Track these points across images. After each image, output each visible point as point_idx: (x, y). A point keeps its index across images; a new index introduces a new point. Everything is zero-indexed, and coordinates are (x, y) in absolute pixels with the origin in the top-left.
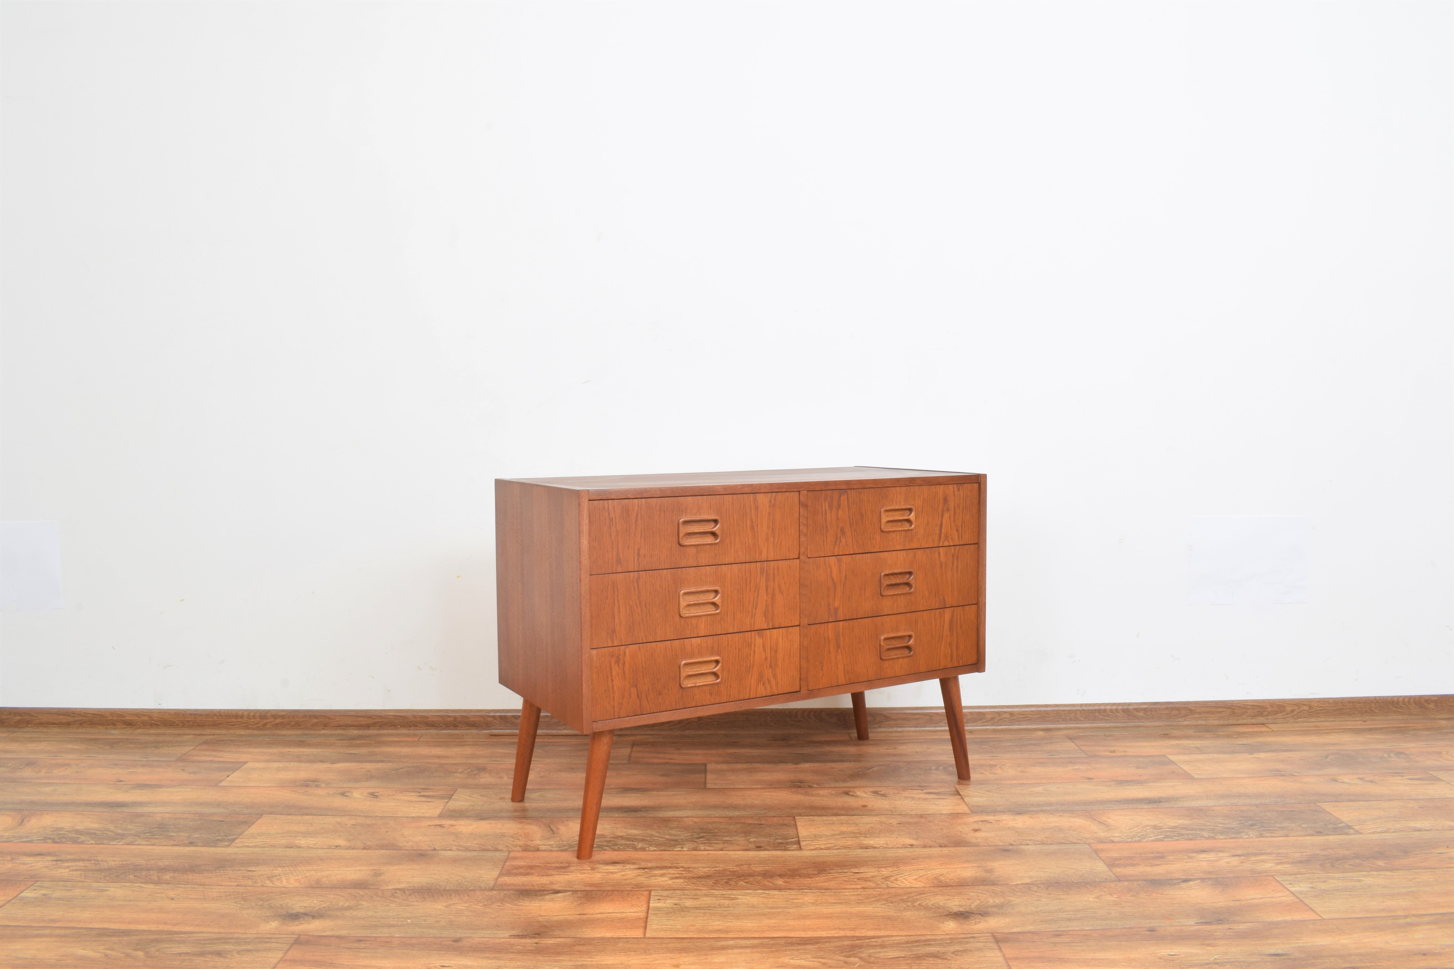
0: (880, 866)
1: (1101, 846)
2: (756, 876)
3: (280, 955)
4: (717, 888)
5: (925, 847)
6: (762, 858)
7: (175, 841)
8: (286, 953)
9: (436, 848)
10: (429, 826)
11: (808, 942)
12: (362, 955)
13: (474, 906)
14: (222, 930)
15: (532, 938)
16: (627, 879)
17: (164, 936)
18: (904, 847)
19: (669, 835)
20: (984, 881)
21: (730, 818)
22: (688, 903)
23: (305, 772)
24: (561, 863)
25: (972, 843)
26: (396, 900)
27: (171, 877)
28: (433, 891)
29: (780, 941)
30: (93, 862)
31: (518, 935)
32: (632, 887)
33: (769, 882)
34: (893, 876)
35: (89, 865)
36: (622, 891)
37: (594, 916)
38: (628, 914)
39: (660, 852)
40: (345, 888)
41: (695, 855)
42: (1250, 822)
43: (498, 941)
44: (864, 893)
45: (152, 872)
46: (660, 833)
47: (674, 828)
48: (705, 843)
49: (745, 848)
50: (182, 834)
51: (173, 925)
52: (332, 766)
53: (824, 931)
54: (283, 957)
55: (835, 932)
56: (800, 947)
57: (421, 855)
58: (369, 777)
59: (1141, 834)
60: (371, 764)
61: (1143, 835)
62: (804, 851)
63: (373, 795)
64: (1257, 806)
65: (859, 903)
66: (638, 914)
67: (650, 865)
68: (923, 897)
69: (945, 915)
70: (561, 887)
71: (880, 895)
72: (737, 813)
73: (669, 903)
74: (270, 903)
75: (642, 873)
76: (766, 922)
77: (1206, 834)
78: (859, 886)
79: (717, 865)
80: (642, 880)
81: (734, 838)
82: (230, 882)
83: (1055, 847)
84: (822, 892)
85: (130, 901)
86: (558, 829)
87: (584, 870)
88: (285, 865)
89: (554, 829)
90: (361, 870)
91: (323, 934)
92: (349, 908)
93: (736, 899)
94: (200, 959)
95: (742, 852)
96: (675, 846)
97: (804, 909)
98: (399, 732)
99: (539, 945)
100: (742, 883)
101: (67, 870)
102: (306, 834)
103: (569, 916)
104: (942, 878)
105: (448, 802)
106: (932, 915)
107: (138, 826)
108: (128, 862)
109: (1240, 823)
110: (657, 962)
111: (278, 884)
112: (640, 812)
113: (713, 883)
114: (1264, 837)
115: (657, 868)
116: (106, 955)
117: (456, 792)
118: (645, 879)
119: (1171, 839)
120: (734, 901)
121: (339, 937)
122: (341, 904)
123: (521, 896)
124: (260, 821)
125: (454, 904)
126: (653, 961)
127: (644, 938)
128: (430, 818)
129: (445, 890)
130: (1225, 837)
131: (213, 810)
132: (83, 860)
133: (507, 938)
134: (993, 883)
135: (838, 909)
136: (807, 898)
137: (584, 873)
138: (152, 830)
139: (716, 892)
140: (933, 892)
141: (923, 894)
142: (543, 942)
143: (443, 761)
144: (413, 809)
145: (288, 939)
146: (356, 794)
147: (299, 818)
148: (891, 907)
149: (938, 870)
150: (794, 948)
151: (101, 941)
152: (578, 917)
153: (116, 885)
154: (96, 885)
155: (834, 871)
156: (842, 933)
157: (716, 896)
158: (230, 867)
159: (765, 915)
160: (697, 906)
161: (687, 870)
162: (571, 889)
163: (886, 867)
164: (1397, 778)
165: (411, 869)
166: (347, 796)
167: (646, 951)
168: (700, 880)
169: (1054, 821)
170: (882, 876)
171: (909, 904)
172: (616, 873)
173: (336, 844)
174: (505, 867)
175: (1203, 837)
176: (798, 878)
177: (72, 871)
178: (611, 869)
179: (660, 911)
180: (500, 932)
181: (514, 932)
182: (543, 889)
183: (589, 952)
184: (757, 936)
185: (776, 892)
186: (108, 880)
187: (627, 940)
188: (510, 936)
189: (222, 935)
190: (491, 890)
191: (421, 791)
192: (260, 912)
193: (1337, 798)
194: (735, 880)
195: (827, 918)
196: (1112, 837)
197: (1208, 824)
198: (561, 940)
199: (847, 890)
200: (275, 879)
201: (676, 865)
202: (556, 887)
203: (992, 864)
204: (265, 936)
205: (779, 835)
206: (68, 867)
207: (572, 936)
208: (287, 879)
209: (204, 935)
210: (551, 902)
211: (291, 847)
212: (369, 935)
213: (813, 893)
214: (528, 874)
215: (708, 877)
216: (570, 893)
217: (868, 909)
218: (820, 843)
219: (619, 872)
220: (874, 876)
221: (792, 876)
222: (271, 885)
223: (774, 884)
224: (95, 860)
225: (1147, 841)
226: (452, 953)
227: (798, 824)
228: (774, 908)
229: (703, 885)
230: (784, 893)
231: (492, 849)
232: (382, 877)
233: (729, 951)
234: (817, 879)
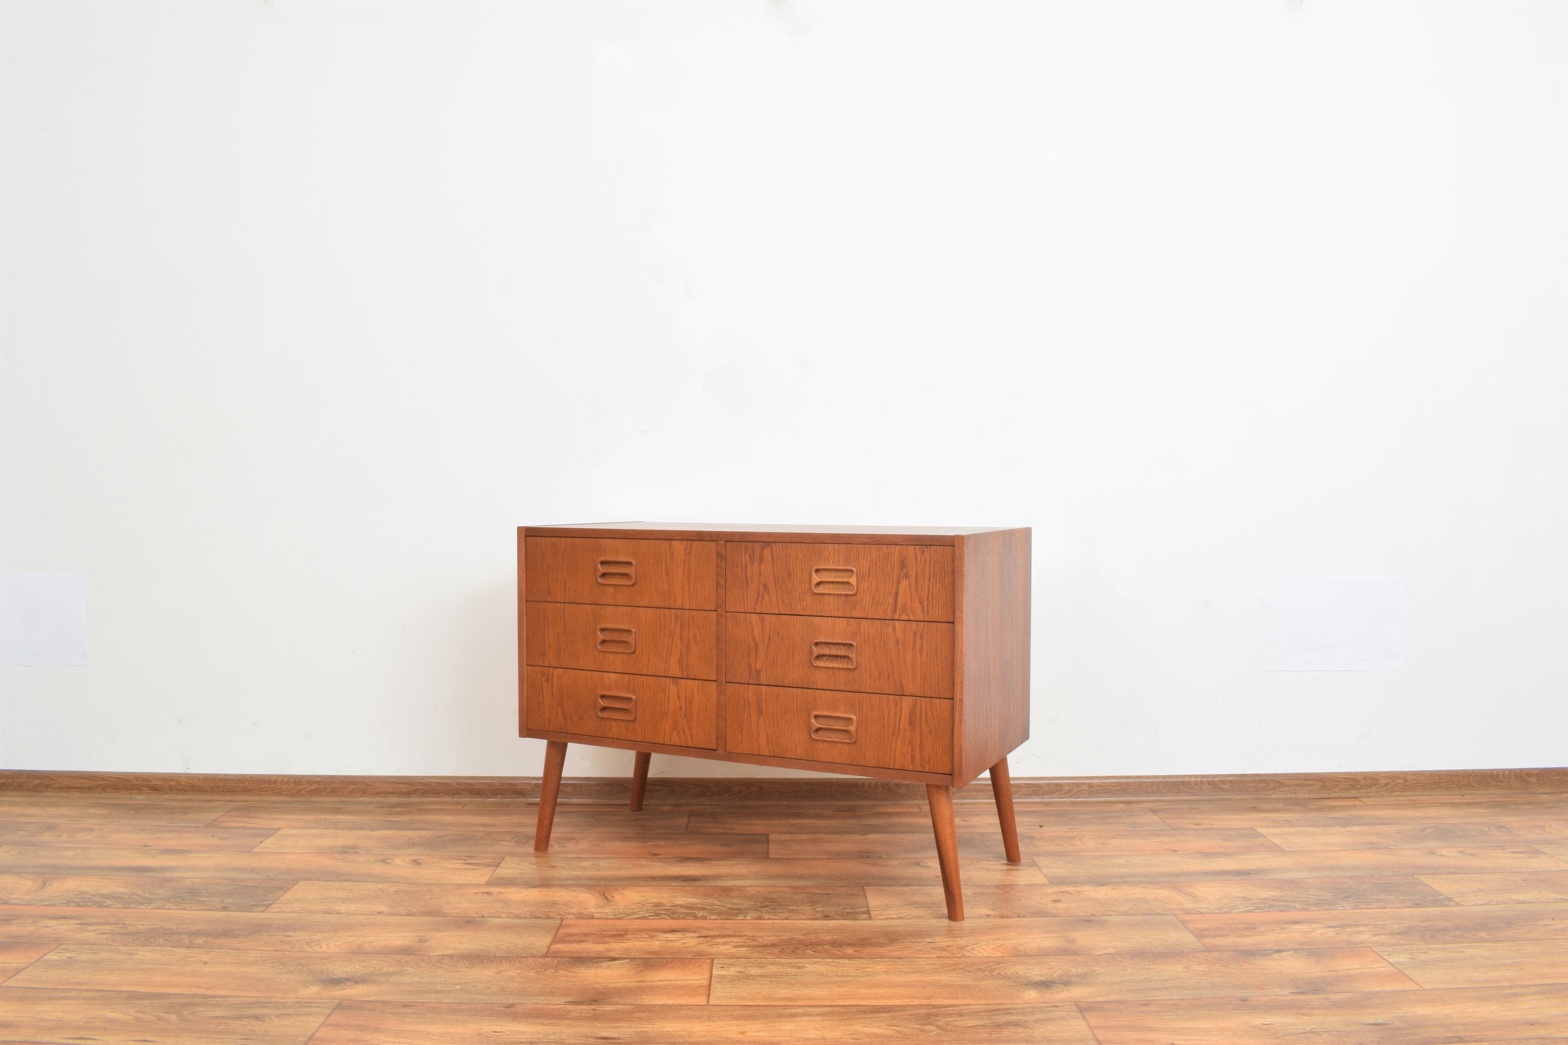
0: (955, 936)
1: (1188, 917)
2: (824, 945)
3: (322, 1019)
4: (784, 957)
5: (1002, 917)
6: (831, 927)
7: (206, 905)
8: (328, 1018)
9: (485, 915)
10: (477, 893)
11: (881, 1010)
12: (408, 1020)
13: (526, 973)
14: (258, 994)
15: (589, 1005)
16: (688, 947)
17: (198, 1000)
18: (980, 917)
19: (730, 904)
20: (1066, 951)
21: (795, 888)
22: (753, 971)
23: (343, 838)
24: (618, 931)
25: (1051, 913)
26: (443, 966)
27: (203, 941)
28: (482, 957)
29: (851, 1009)
30: (120, 926)
31: (574, 1002)
32: (693, 955)
33: (839, 951)
34: (969, 946)
35: (116, 929)
36: (683, 959)
37: (654, 983)
38: (690, 981)
39: (722, 921)
40: (389, 954)
41: (759, 924)
42: (1345, 894)
43: (552, 1007)
44: (939, 962)
45: (183, 936)
46: (721, 902)
47: (736, 897)
48: (769, 912)
49: (812, 917)
50: (214, 899)
51: (208, 989)
52: (371, 833)
53: (897, 999)
54: (325, 1022)
55: (909, 1000)
56: (873, 1015)
57: (469, 922)
58: (411, 844)
59: (1230, 905)
60: (413, 831)
61: (1232, 906)
62: (875, 921)
63: (416, 862)
64: (1351, 878)
65: (934, 972)
66: (701, 982)
67: (711, 933)
68: (1001, 967)
69: (1025, 985)
70: (618, 954)
71: (956, 964)
72: (802, 883)
73: (733, 971)
74: (310, 969)
75: (704, 941)
76: (836, 990)
77: (1298, 906)
78: (933, 956)
79: (783, 934)
80: (704, 948)
81: (800, 907)
82: (267, 947)
83: (1140, 918)
84: (894, 961)
85: (160, 964)
86: (613, 897)
87: (642, 938)
88: (324, 931)
89: (609, 897)
90: (404, 936)
91: (366, 999)
92: (393, 974)
93: (804, 967)
94: (237, 1022)
95: (809, 922)
96: (738, 915)
97: (875, 977)
98: (442, 799)
99: (597, 1011)
100: (810, 951)
101: (92, 934)
102: (345, 900)
103: (627, 983)
104: (1021, 948)
105: (495, 870)
106: (1012, 984)
107: (167, 891)
108: (157, 926)
109: (1334, 895)
110: (722, 1029)
111: (317, 949)
112: (700, 882)
113: (779, 952)
114: (1360, 909)
115: (719, 936)
116: (137, 1018)
117: (504, 860)
118: (708, 947)
119: (1262, 911)
120: (802, 969)
121: (384, 1002)
122: (385, 969)
123: (576, 963)
124: (296, 887)
125: (505, 970)
126: (718, 1028)
127: (708, 1005)
128: (477, 885)
129: (494, 956)
130: (1319, 909)
131: (246, 876)
132: (110, 924)
133: (562, 1005)
134: (1076, 953)
135: (912, 978)
136: (879, 967)
137: (642, 941)
138: (182, 895)
139: (783, 961)
140: (1012, 962)
141: (1002, 963)
142: (600, 1009)
143: (489, 829)
144: (459, 877)
145: (329, 1004)
146: (398, 861)
147: (338, 884)
148: (968, 976)
149: (1016, 940)
150: (867, 1016)
151: (132, 1004)
152: (637, 984)
153: (144, 948)
154: (124, 948)
155: (907, 941)
156: (917, 1002)
157: (783, 964)
158: (266, 932)
159: (834, 983)
160: (763, 974)
161: (751, 938)
162: (629, 957)
163: (961, 937)
164: (1498, 851)
165: (458, 935)
166: (388, 863)
167: (709, 1018)
168: (765, 948)
169: (1137, 892)
170: (958, 946)
171: (987, 973)
172: (676, 941)
173: (378, 910)
174: (558, 934)
175: (1295, 908)
176: (869, 947)
177: (99, 934)
178: (671, 937)
179: (723, 978)
180: (555, 998)
181: (570, 999)
182: (598, 956)
183: (649, 1019)
184: (827, 1004)
185: (846, 961)
186: (137, 944)
187: (690, 1007)
188: (565, 1002)
189: (260, 1000)
190: (543, 957)
191: (466, 858)
192: (300, 977)
193: (1436, 871)
194: (802, 949)
195: (901, 986)
196: (1198, 908)
197: (1300, 895)
198: (620, 1006)
199: (921, 960)
200: (314, 944)
201: (739, 933)
202: (612, 954)
203: (1074, 935)
204: (305, 1001)
205: (847, 905)
206: (94, 930)
207: (631, 1003)
208: (327, 944)
209: (240, 999)
210: (608, 970)
211: (331, 913)
212: (416, 1001)
213: (885, 962)
214: (583, 941)
215: (774, 945)
216: (628, 960)
217: (944, 978)
218: (890, 913)
219: (679, 940)
220: (950, 946)
221: (863, 945)
222: (310, 950)
223: (843, 953)
224: (122, 924)
225: (1236, 913)
226: (504, 1018)
227: (867, 893)
228: (844, 976)
229: (768, 953)
230: (854, 962)
231: (544, 917)
232: (428, 943)
233: (798, 1018)
234: (889, 948)
